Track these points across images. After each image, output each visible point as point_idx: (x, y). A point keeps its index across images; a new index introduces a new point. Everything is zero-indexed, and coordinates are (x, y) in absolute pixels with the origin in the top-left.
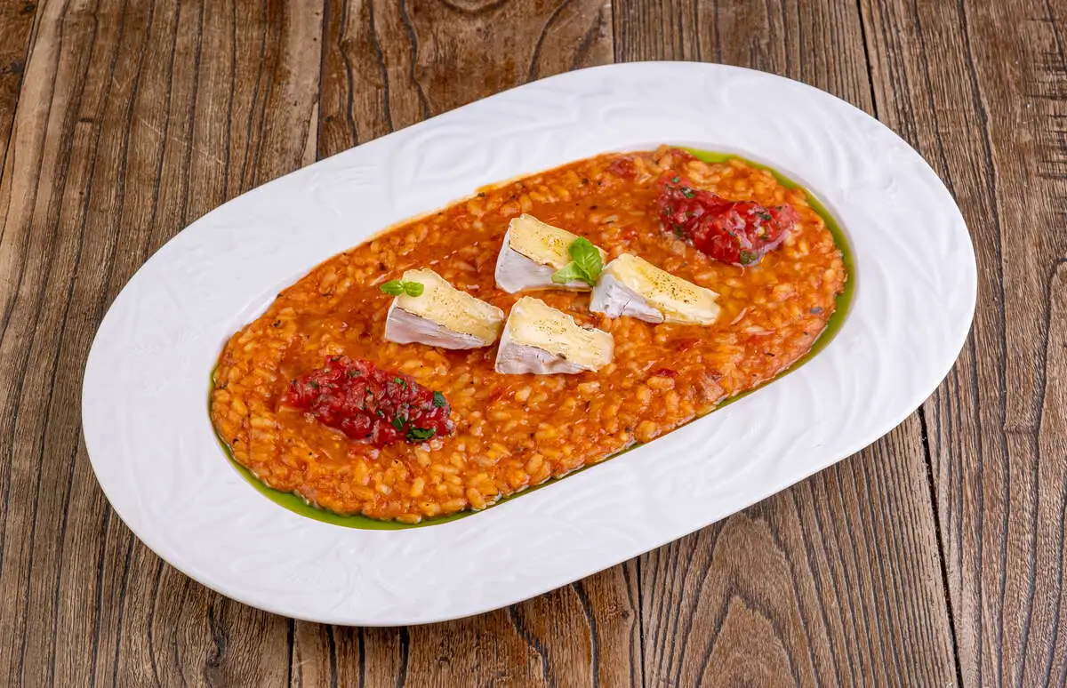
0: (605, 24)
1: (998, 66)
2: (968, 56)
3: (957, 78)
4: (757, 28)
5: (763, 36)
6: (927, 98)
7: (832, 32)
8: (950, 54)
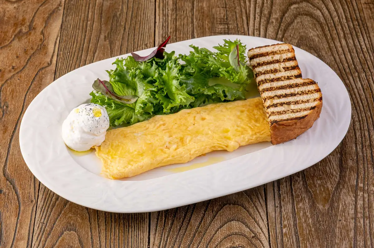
0: (61, 6)
1: (203, 23)
2: (192, 19)
3: (187, 26)
4: (116, 9)
5: (118, 11)
6: (174, 33)
7: (144, 10)
8: (186, 19)
